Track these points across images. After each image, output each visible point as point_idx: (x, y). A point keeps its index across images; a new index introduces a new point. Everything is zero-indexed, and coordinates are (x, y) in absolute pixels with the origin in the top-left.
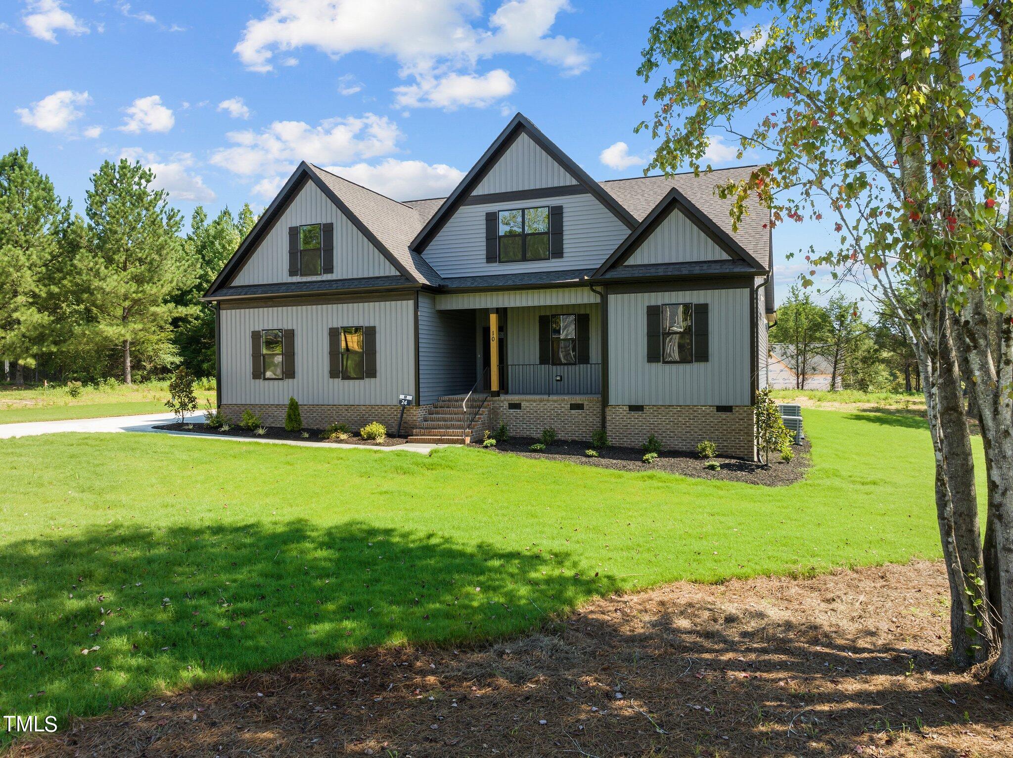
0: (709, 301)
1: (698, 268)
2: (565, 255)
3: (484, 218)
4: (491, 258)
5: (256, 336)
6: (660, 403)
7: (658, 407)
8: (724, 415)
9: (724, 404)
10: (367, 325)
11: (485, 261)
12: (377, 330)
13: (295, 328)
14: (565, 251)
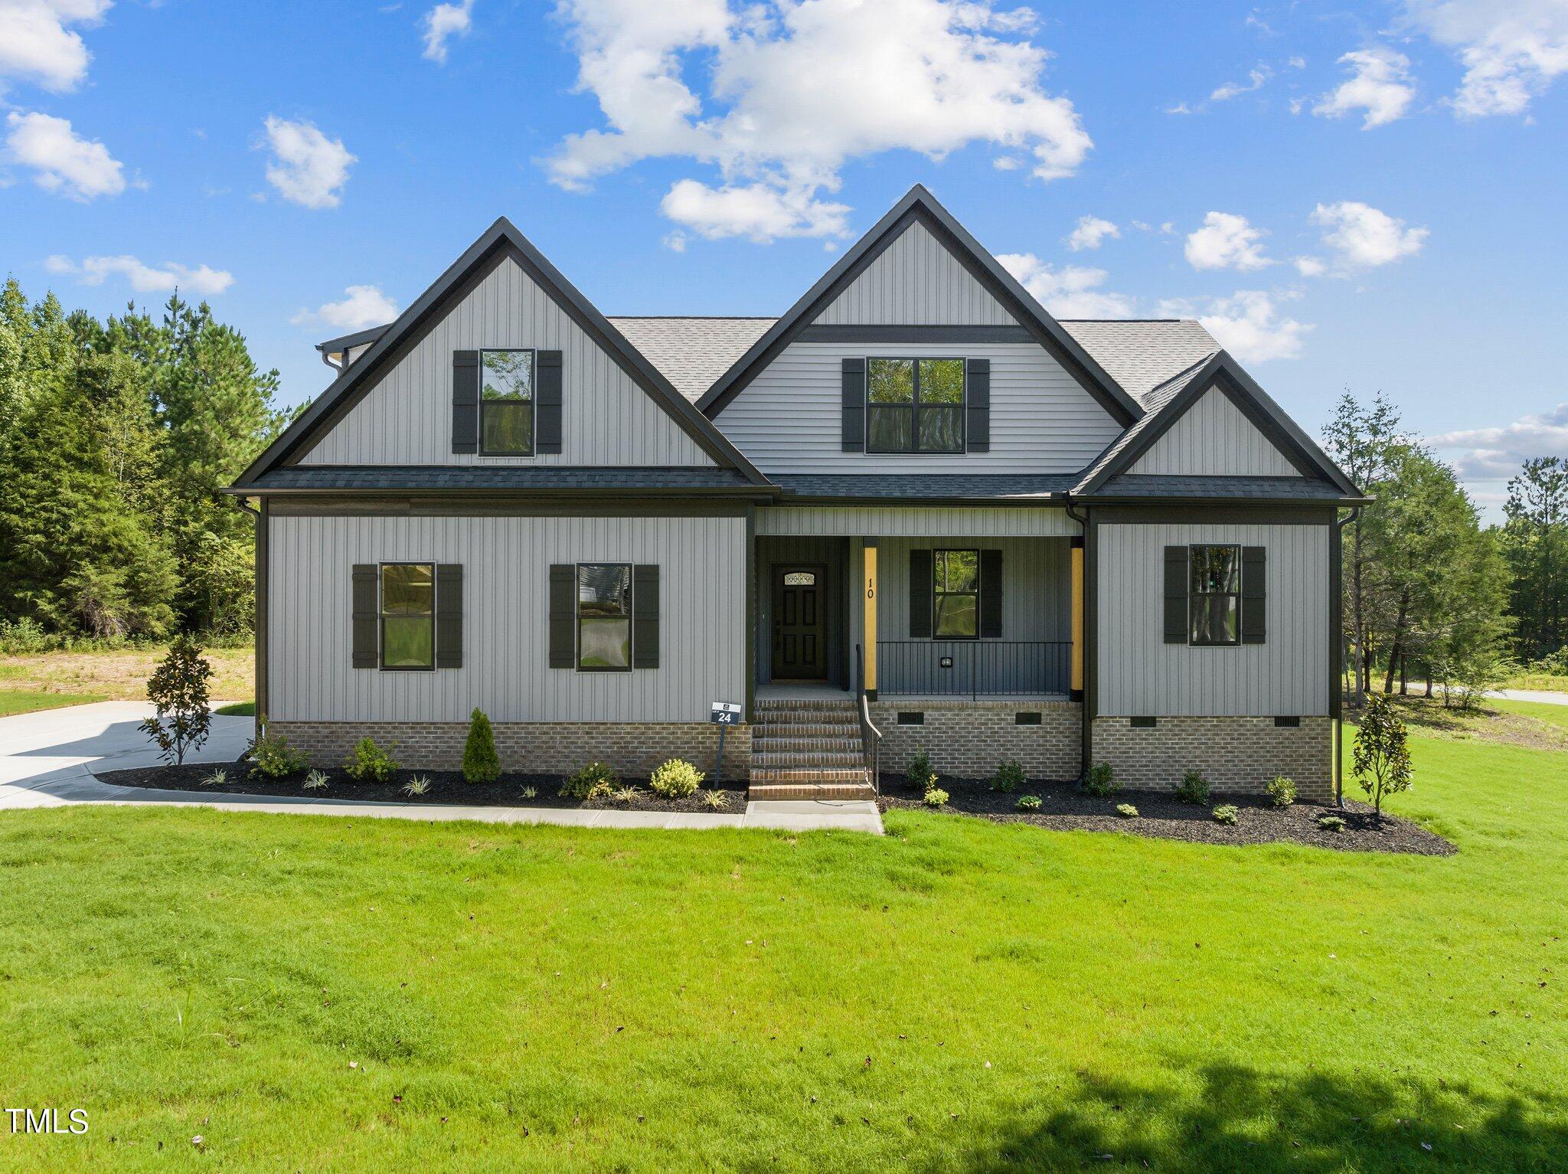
0: (1264, 543)
1: (1254, 487)
2: (992, 447)
3: (839, 368)
4: (851, 443)
5: (363, 576)
6: (1186, 713)
7: (1182, 719)
8: (1287, 731)
9: (1287, 713)
10: (638, 560)
11: (839, 447)
12: (662, 572)
13: (463, 561)
14: (992, 440)
